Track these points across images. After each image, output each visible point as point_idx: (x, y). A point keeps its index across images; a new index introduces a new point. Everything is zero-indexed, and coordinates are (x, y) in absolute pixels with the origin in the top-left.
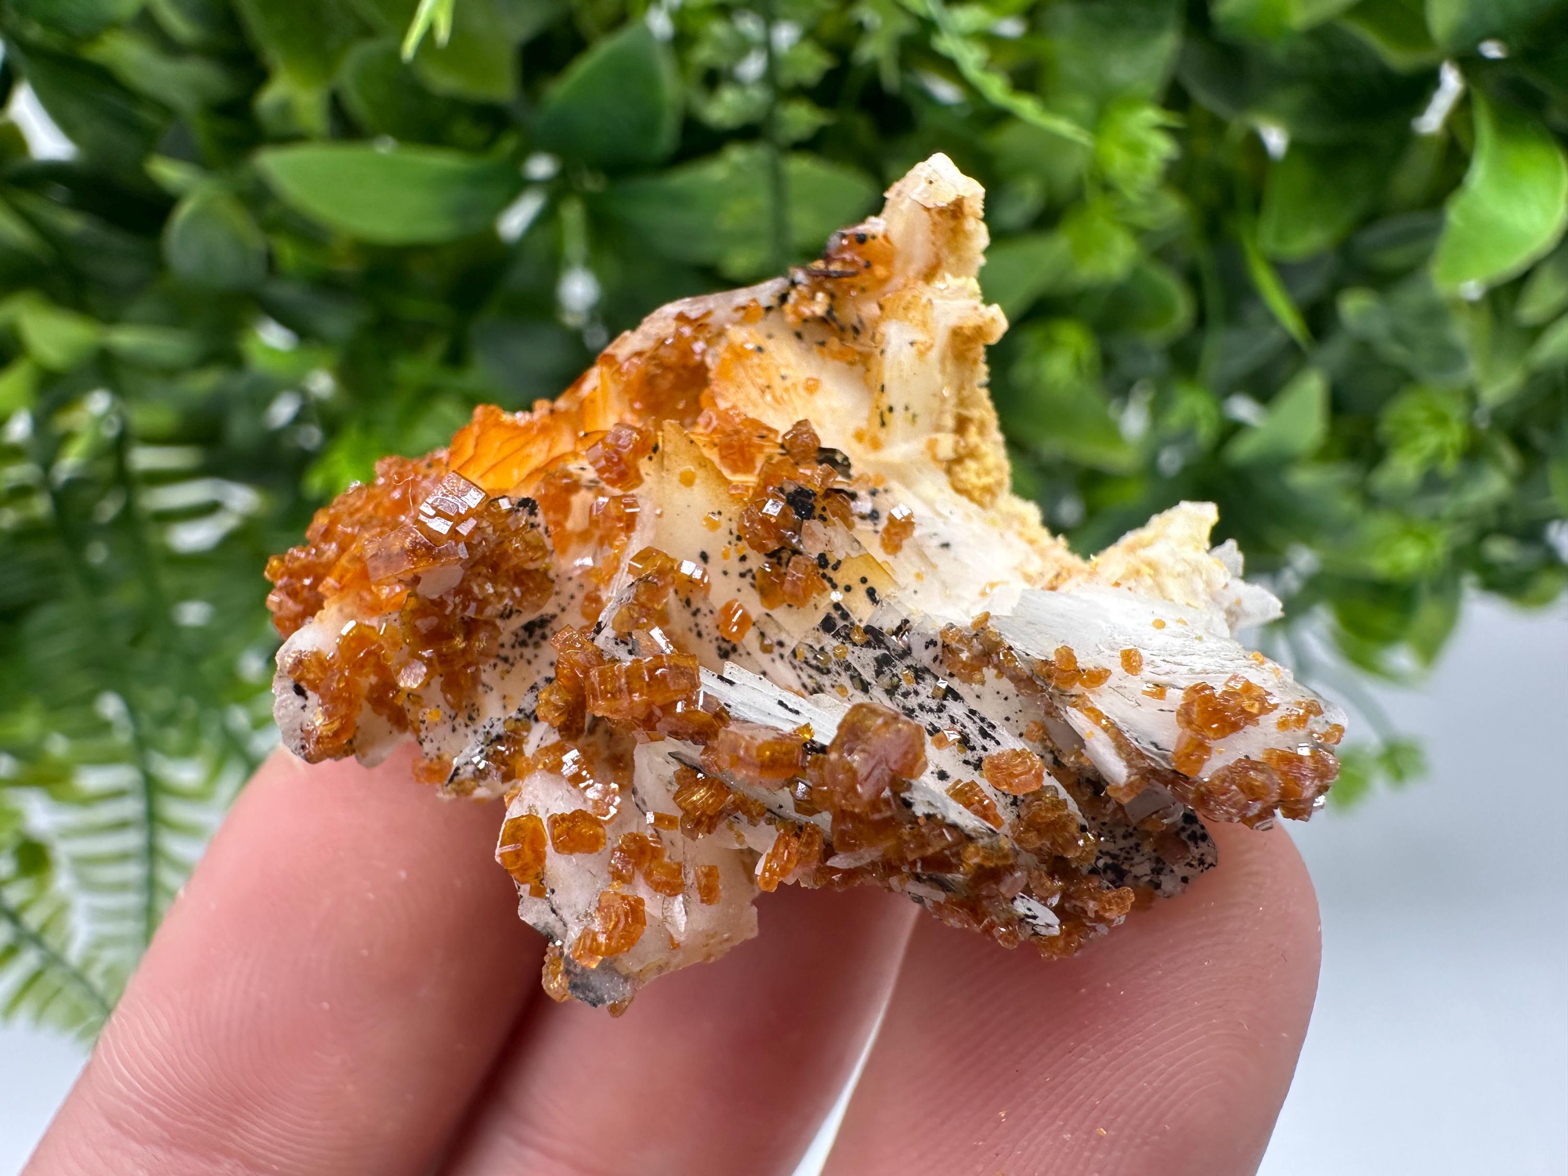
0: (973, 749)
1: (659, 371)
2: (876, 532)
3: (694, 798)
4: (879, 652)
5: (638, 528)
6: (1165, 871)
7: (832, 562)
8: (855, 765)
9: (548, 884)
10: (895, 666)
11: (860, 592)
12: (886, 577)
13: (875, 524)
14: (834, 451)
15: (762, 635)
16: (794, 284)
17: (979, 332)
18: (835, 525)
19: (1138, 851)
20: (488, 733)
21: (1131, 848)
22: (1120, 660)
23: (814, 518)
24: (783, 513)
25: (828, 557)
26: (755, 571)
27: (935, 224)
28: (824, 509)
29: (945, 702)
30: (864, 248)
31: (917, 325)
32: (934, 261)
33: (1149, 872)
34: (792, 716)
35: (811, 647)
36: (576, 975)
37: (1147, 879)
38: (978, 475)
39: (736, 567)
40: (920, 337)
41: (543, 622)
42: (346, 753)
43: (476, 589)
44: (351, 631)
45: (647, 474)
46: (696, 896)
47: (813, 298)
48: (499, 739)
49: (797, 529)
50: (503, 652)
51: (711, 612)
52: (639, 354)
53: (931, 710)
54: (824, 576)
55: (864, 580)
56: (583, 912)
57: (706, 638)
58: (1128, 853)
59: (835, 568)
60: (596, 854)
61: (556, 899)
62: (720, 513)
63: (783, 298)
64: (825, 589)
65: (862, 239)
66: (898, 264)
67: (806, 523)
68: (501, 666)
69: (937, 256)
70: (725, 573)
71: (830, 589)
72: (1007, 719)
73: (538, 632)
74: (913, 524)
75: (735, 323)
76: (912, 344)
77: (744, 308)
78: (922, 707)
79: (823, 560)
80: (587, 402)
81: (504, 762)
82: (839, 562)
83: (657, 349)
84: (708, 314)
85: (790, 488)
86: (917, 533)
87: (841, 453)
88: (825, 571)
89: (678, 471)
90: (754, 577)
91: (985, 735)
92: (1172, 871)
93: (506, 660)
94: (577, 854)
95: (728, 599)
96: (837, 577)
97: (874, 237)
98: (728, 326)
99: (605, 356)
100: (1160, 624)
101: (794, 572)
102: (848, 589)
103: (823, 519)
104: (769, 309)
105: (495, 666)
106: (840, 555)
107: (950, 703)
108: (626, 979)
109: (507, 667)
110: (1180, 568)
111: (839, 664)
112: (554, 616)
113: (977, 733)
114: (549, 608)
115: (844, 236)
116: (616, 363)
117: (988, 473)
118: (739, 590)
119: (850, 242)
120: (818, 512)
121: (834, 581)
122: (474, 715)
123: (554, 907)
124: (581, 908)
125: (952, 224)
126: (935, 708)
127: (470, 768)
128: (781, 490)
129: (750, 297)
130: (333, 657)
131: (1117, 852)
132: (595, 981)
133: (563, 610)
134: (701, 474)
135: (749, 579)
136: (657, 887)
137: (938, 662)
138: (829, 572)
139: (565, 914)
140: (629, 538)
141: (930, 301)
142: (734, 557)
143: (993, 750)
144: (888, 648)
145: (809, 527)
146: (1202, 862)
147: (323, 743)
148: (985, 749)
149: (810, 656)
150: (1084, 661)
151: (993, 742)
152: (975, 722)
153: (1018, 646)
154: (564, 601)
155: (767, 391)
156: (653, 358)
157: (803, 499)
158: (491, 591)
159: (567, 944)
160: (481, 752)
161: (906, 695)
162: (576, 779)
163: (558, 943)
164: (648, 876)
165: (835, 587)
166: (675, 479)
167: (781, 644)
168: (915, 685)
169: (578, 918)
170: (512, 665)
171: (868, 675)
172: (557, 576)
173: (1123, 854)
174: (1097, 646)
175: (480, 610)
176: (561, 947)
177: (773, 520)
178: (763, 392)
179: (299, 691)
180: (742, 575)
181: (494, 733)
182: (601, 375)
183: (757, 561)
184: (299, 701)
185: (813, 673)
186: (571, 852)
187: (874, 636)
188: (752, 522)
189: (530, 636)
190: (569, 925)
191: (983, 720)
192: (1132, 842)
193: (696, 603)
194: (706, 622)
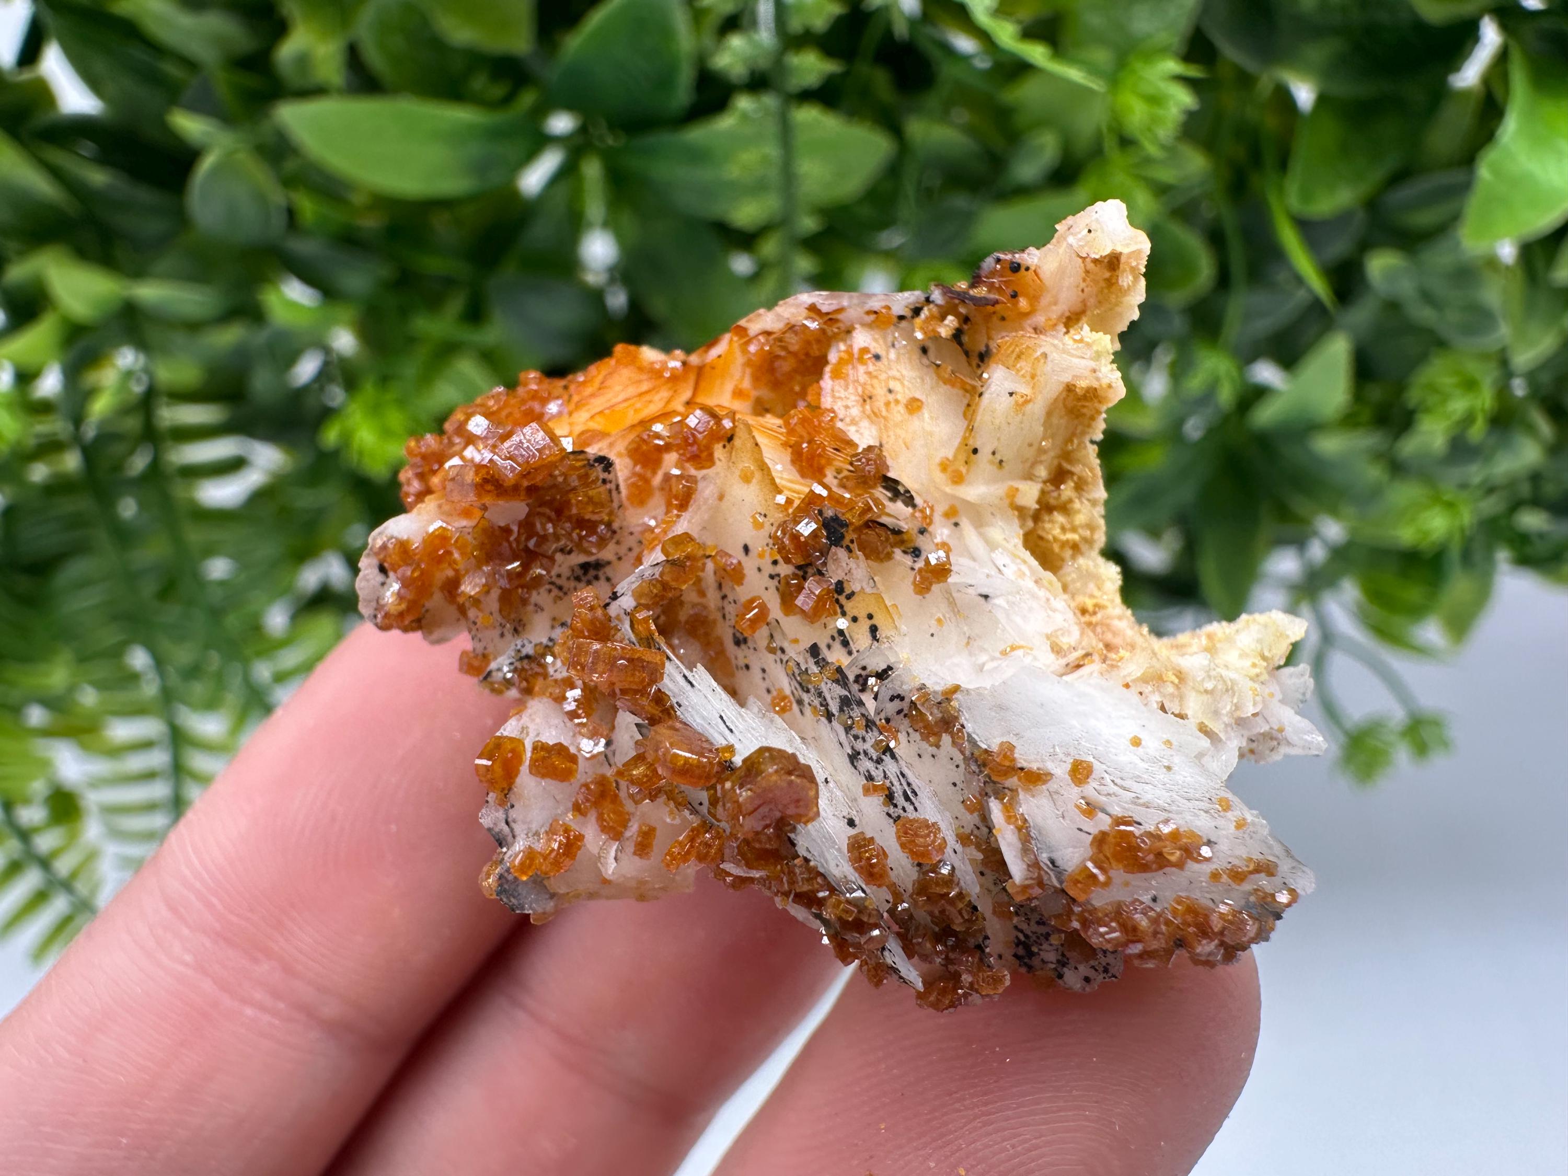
0: (896, 806)
1: (783, 353)
2: (913, 569)
3: (634, 773)
4: (845, 693)
5: (690, 509)
6: (1069, 966)
7: (848, 591)
8: (741, 799)
9: (512, 798)
10: (852, 709)
11: (865, 625)
12: (890, 620)
13: (915, 561)
14: (896, 482)
15: (772, 636)
16: (928, 300)
17: (1093, 395)
18: (858, 558)
19: (1047, 939)
20: (519, 651)
21: (1042, 935)
22: (1070, 766)
23: (842, 547)
24: (814, 534)
25: (845, 585)
26: (782, 576)
27: (1087, 272)
28: (852, 542)
29: (883, 757)
30: (1013, 277)
31: (1023, 376)
32: (1078, 307)
33: (1054, 961)
34: (727, 732)
35: (798, 664)
36: (507, 881)
37: (1053, 966)
38: (1063, 529)
39: (769, 569)
40: (1023, 389)
41: (598, 565)
42: (413, 629)
43: (538, 526)
44: (436, 530)
45: (720, 460)
46: (630, 848)
47: (943, 318)
48: (528, 657)
49: (824, 553)
50: (559, 582)
51: (735, 602)
52: (768, 333)
53: (871, 759)
54: (837, 601)
55: (870, 617)
56: (534, 830)
57: (728, 623)
58: (1038, 938)
59: (849, 597)
60: (565, 784)
61: (513, 814)
62: (765, 516)
63: (917, 311)
64: (835, 613)
65: (1016, 268)
66: (1044, 301)
67: (833, 549)
68: (555, 592)
69: (1084, 302)
70: (759, 570)
71: (839, 615)
72: (955, 784)
73: (592, 573)
74: (951, 571)
75: (863, 325)
76: (1011, 394)
77: (875, 312)
78: (866, 753)
79: (840, 587)
80: (707, 369)
81: (527, 680)
82: (853, 594)
83: (784, 333)
84: (841, 310)
85: (829, 513)
86: (951, 580)
87: (903, 486)
88: (840, 597)
89: (741, 466)
90: (779, 582)
91: (907, 798)
92: (1076, 968)
93: (560, 588)
94: (549, 781)
95: (756, 594)
96: (849, 606)
97: (1027, 269)
98: (857, 326)
99: (739, 326)
100: (1136, 742)
101: (813, 587)
102: (855, 619)
103: (849, 550)
104: (901, 318)
105: (550, 591)
106: (855, 587)
107: (887, 758)
108: (553, 896)
109: (561, 594)
111: (816, 689)
112: (609, 563)
113: (901, 794)
114: (607, 554)
115: (998, 260)
116: (747, 335)
117: (1074, 529)
118: (767, 589)
119: (1002, 268)
120: (846, 542)
121: (845, 609)
122: (520, 629)
123: (509, 820)
124: (534, 827)
125: (1107, 275)
126: (875, 758)
127: (500, 675)
128: (820, 513)
129: (883, 304)
130: (417, 548)
131: (1030, 934)
132: (522, 891)
133: (620, 559)
134: (758, 475)
135: (775, 582)
136: (604, 829)
137: (902, 715)
138: (842, 599)
139: (518, 828)
140: (678, 516)
141: (1045, 355)
142: (768, 560)
143: (911, 814)
144: (850, 692)
145: (835, 554)
146: (1106, 970)
147: (389, 619)
148: (904, 809)
149: (797, 672)
150: (1024, 760)
151: (912, 808)
152: (901, 784)
153: (969, 727)
154: (623, 550)
155: (868, 401)
156: (780, 340)
157: (836, 526)
158: (551, 530)
159: (510, 853)
160: (511, 664)
161: (856, 737)
162: (573, 715)
163: (504, 850)
164: (600, 818)
165: (844, 614)
166: (738, 473)
167: (783, 650)
168: (864, 733)
169: (527, 834)
170: (566, 594)
171: (834, 708)
172: (621, 528)
173: (1034, 938)
174: (1054, 747)
175: (538, 545)
176: (505, 853)
177: (802, 539)
178: (864, 401)
179: (383, 570)
180: (772, 577)
181: (524, 652)
182: (731, 344)
183: (785, 569)
184: (380, 578)
185: (798, 686)
186: (543, 776)
187: (840, 676)
188: (784, 533)
189: (585, 574)
190: (518, 838)
191: (909, 784)
192: (1042, 930)
193: (726, 590)
194: (730, 609)
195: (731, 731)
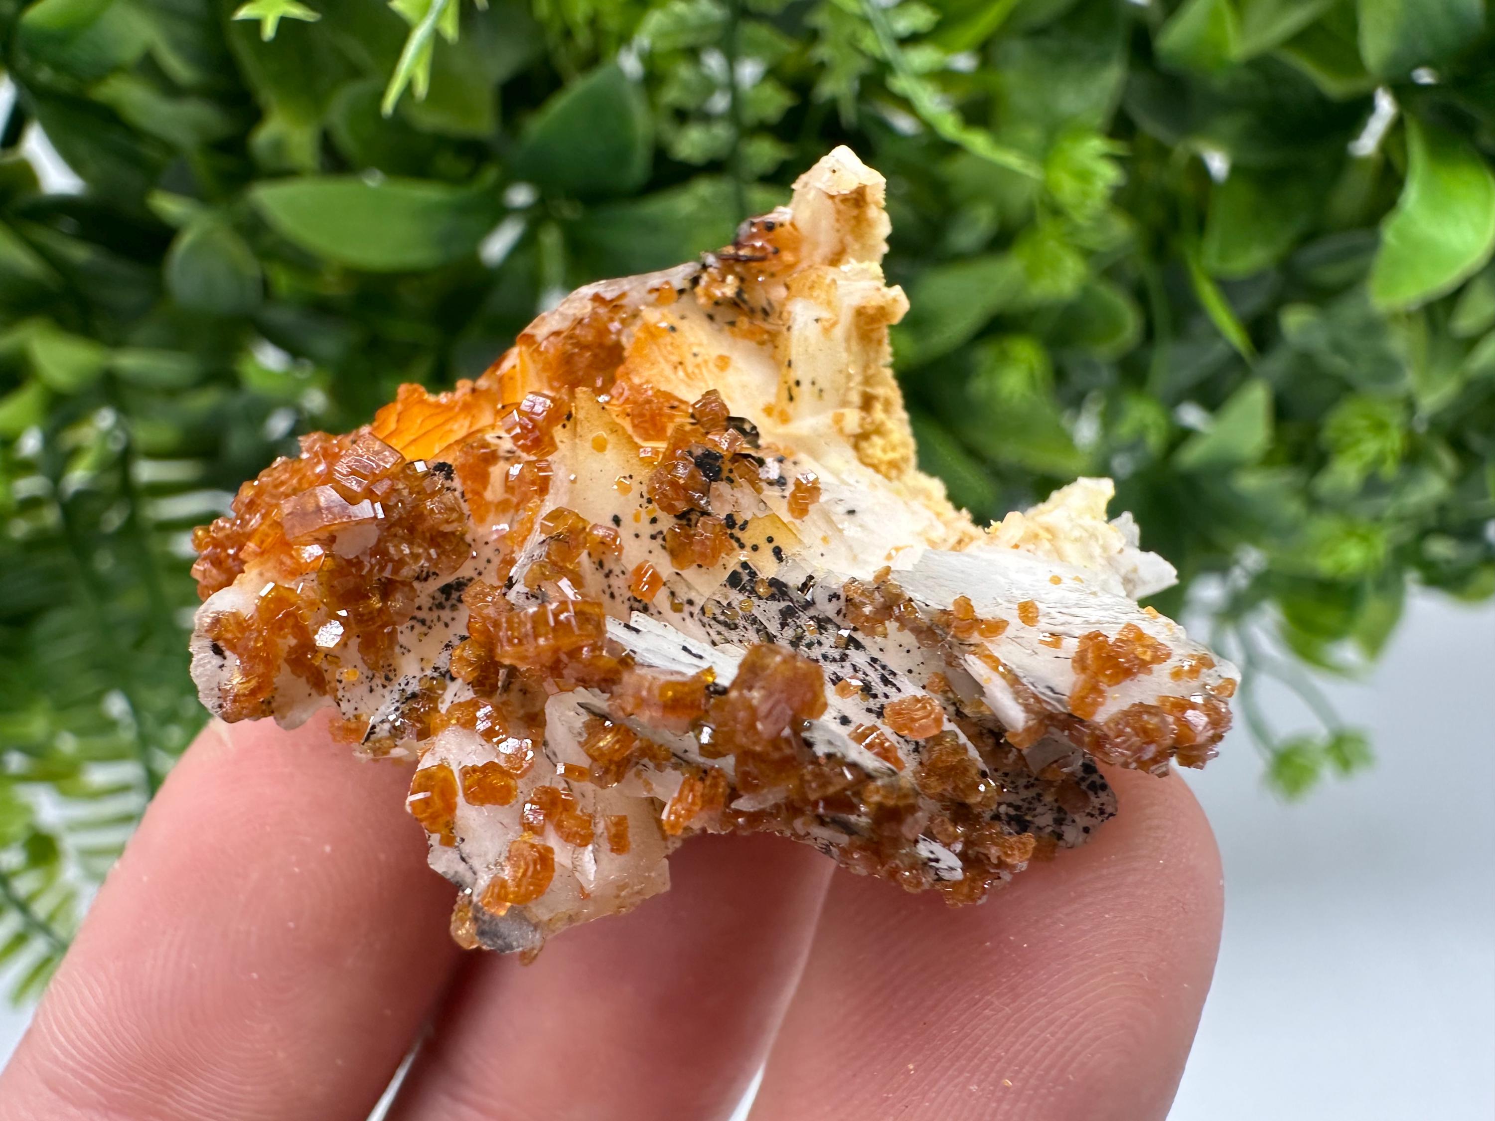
0: (875, 696)
1: (576, 350)
2: (784, 497)
3: (601, 744)
4: (783, 605)
5: (551, 491)
6: (1066, 822)
7: (740, 522)
8: (755, 702)
9: (458, 833)
10: (798, 618)
11: (767, 551)
12: (791, 535)
13: (783, 490)
14: (742, 420)
15: (673, 594)
16: (705, 267)
17: (882, 312)
18: (742, 486)
19: (1040, 801)
20: (403, 690)
21: (1033, 798)
22: (1018, 612)
23: (722, 480)
24: (692, 476)
25: (735, 517)
26: (665, 532)
27: (839, 212)
28: (731, 471)
29: (847, 652)
30: (771, 236)
31: (821, 303)
32: (838, 247)
33: (1051, 822)
34: (696, 661)
35: (719, 602)
36: (484, 922)
37: (1050, 829)
38: (884, 451)
39: (648, 530)
40: (825, 314)
41: (460, 585)
43: (392, 550)
44: (269, 593)
45: (562, 442)
46: (606, 846)
47: (723, 280)
48: (414, 696)
49: (706, 492)
50: (420, 615)
51: (623, 573)
52: (557, 333)
53: (834, 660)
54: (732, 536)
55: (770, 540)
56: (493, 862)
57: (619, 599)
58: (1030, 803)
59: (743, 528)
60: (507, 806)
61: (466, 848)
62: (631, 477)
63: (695, 281)
64: (733, 549)
65: (770, 227)
66: (805, 250)
67: (714, 485)
68: (419, 628)
69: (841, 241)
70: (637, 536)
71: (738, 549)
72: (910, 671)
73: (455, 595)
74: (818, 489)
75: (648, 305)
76: (817, 320)
77: (657, 290)
78: (825, 657)
79: (730, 521)
80: (506, 379)
81: (419, 720)
82: (746, 522)
83: (574, 328)
84: (623, 295)
85: (698, 452)
86: (823, 498)
87: (749, 422)
88: (733, 531)
89: (590, 437)
90: (664, 539)
91: (886, 681)
92: (1074, 821)
93: (423, 622)
94: (488, 806)
95: (641, 560)
96: (744, 536)
97: (782, 225)
98: (642, 307)
99: (525, 335)
100: (1056, 580)
101: (703, 529)
102: (755, 548)
103: (731, 481)
104: (681, 292)
105: (412, 628)
106: (748, 516)
107: (852, 652)
108: (536, 927)
109: (424, 629)
110: (1077, 533)
111: (745, 618)
112: (471, 580)
113: (878, 680)
114: (466, 571)
115: (753, 224)
116: (534, 342)
117: (894, 449)
118: (650, 552)
119: (759, 230)
120: (725, 474)
121: (742, 541)
122: (391, 676)
123: (464, 855)
124: (491, 858)
125: (855, 212)
126: (838, 657)
127: (387, 726)
128: (690, 453)
129: (664, 280)
130: (251, 617)
131: (1020, 803)
132: (503, 928)
133: (480, 574)
134: (612, 439)
135: (659, 541)
136: (567, 837)
137: (841, 615)
138: (736, 532)
139: (476, 863)
140: (542, 501)
141: (834, 281)
142: (645, 518)
143: (895, 697)
144: (791, 600)
145: (717, 489)
146: (1102, 812)
147: (240, 701)
148: (886, 696)
149: (718, 612)
150: (982, 611)
151: (894, 689)
152: (876, 670)
153: (918, 597)
154: (481, 564)
155: (680, 368)
156: (570, 337)
157: (710, 461)
158: (407, 551)
159: (476, 892)
160: (397, 709)
161: (809, 646)
162: (488, 734)
163: (468, 891)
164: (559, 827)
165: (742, 546)
166: (588, 445)
167: (690, 602)
168: (818, 635)
169: (487, 867)
170: (430, 628)
171: (773, 628)
172: (474, 540)
173: (1026, 805)
174: (995, 599)
175: (396, 571)
176: (471, 894)
177: (682, 481)
178: (675, 368)
179: (217, 650)
180: (653, 537)
181: (409, 690)
182: (520, 354)
183: (667, 522)
184: (217, 661)
185: (721, 628)
186: (482, 802)
187: (778, 589)
188: (662, 483)
189: (447, 599)
190: (480, 874)
191: (884, 667)
192: (1031, 793)
193: (609, 565)
194: (618, 583)
195: (701, 657)
